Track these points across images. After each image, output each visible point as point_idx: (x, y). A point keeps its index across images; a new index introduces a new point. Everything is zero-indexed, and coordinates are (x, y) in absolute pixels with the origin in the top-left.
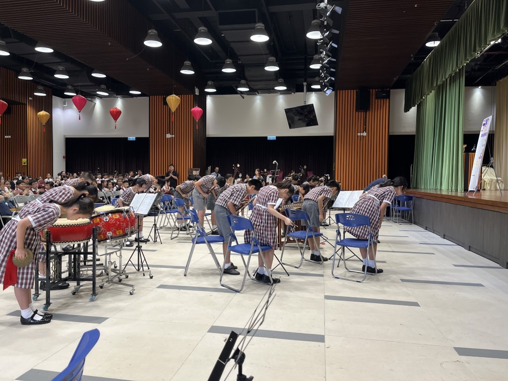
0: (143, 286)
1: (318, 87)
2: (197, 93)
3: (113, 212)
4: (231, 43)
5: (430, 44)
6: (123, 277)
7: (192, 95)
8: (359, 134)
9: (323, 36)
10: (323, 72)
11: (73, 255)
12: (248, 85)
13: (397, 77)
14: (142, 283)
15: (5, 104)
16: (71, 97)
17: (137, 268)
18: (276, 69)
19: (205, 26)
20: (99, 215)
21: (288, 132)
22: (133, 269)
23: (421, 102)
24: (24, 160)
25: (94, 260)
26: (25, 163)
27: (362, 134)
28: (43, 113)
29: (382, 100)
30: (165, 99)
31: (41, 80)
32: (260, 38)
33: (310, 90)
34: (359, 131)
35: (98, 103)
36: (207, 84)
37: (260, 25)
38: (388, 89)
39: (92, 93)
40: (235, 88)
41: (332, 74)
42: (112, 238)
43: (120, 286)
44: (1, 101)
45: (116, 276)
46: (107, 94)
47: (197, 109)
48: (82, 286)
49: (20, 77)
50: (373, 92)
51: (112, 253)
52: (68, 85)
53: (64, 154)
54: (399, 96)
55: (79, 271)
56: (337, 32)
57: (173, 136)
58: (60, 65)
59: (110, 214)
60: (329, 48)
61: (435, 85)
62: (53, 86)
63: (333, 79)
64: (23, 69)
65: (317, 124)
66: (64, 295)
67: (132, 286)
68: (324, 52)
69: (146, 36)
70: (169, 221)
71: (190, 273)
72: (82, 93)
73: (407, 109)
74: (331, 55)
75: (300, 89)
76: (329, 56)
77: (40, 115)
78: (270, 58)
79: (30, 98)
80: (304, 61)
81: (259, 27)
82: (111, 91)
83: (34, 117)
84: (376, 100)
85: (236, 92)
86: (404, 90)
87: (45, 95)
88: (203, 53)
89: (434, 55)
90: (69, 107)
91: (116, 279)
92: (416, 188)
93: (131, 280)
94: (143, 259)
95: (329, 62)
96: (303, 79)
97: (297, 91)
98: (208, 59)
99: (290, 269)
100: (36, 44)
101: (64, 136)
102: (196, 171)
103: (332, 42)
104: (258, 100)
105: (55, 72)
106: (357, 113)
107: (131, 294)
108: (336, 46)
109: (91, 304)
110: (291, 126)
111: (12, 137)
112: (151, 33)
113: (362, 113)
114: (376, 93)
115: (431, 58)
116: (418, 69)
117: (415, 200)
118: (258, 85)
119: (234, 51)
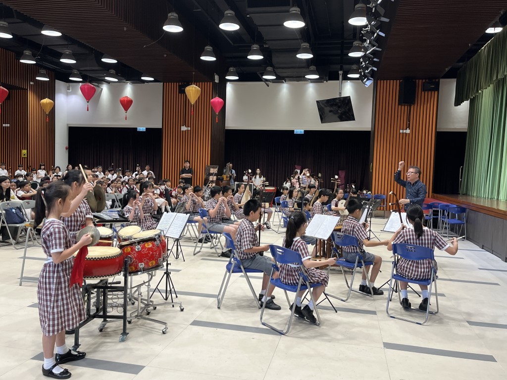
0: (175, 321)
1: (357, 76)
2: (217, 81)
4: (258, 27)
5: (490, 31)
7: (211, 83)
8: (401, 131)
9: (369, 22)
10: (364, 61)
12: (275, 72)
13: (450, 67)
15: (6, 91)
16: (76, 82)
18: (310, 56)
19: (232, 9)
20: (130, 244)
21: (316, 125)
22: (161, 299)
23: (475, 96)
24: (24, 152)
26: (24, 155)
27: (404, 131)
28: (46, 101)
29: (430, 93)
30: (181, 87)
31: (44, 62)
32: (295, 25)
33: (346, 78)
34: (401, 128)
35: (105, 89)
36: (228, 71)
37: (295, 10)
38: (437, 80)
39: (100, 78)
40: (259, 75)
41: (374, 64)
42: (144, 270)
44: (2, 87)
46: (116, 80)
47: (217, 99)
48: (109, 321)
49: (21, 61)
50: (420, 83)
51: (142, 284)
52: (74, 69)
53: (66, 145)
54: (450, 88)
56: (387, 20)
57: (189, 129)
58: (67, 48)
59: (142, 243)
60: (376, 37)
61: (495, 78)
62: (56, 68)
63: (375, 69)
64: (24, 52)
65: (354, 119)
67: (163, 323)
68: (368, 41)
69: (165, 21)
70: (188, 229)
73: (458, 102)
74: (376, 44)
75: (334, 77)
76: (374, 46)
77: (43, 103)
78: (302, 45)
79: (31, 83)
80: (340, 46)
81: (294, 12)
82: (120, 76)
83: (35, 104)
84: (423, 93)
85: (260, 80)
86: (456, 79)
87: (48, 79)
88: (228, 38)
89: (494, 44)
90: (74, 93)
92: (466, 194)
94: (171, 287)
95: (373, 53)
96: (339, 66)
97: (330, 79)
98: (231, 42)
99: (336, 303)
100: (42, 26)
101: (67, 124)
102: (213, 168)
103: (380, 31)
104: (285, 88)
105: (61, 55)
106: (400, 106)
107: (164, 333)
108: (383, 35)
109: (121, 346)
110: (323, 119)
111: (11, 125)
112: (172, 17)
113: (406, 107)
114: (423, 84)
115: (490, 46)
116: (473, 58)
117: (468, 212)
118: (286, 73)
119: (262, 35)
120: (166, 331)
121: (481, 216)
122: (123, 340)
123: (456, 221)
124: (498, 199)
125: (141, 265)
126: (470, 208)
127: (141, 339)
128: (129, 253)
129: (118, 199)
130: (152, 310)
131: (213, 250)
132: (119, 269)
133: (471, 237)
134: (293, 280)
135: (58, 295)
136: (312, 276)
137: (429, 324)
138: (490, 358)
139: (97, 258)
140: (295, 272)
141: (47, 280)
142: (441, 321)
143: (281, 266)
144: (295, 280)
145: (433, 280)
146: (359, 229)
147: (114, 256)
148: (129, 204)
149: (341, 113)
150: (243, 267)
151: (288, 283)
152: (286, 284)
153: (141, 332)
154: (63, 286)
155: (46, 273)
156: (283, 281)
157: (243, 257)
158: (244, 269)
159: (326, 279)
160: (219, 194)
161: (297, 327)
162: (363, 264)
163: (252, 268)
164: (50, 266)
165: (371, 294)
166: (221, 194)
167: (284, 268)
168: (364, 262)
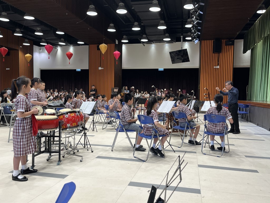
0: (88, 156)
1: (190, 38)
2: (117, 43)
3: (70, 112)
4: (137, 13)
5: (259, 12)
6: (76, 151)
7: (114, 44)
8: (215, 67)
9: (194, 7)
10: (193, 29)
11: (47, 138)
12: (147, 38)
13: (239, 32)
14: (87, 155)
15: (7, 50)
16: (44, 46)
17: (84, 146)
18: (165, 28)
19: (123, 2)
20: (62, 114)
21: (170, 66)
22: (82, 147)
23: (254, 47)
25: (60, 141)
27: (216, 67)
28: (28, 55)
29: (229, 46)
30: (98, 47)
31: (27, 36)
32: (155, 9)
33: (185, 40)
34: (215, 65)
35: (59, 49)
36: (123, 37)
38: (233, 40)
39: (56, 44)
40: (139, 39)
41: (199, 31)
42: (70, 127)
43: (74, 156)
44: (4, 48)
45: (71, 150)
46: (64, 44)
47: (117, 52)
48: (52, 156)
49: (15, 34)
50: (224, 41)
51: (70, 137)
52: (43, 38)
54: (240, 44)
55: (51, 147)
56: (203, 4)
57: (103, 68)
58: (38, 27)
59: (69, 113)
60: (198, 15)
61: (263, 36)
62: (34, 39)
63: (199, 33)
64: (16, 29)
65: (189, 61)
66: (42, 161)
67: (81, 156)
68: (195, 17)
69: (88, 9)
71: (115, 150)
72: (51, 44)
73: (245, 52)
74: (199, 18)
75: (178, 40)
76: (197, 19)
77: (26, 56)
78: (161, 21)
79: (21, 47)
80: (181, 23)
81: (155, 3)
82: (67, 42)
83: (22, 57)
84: (226, 47)
85: (140, 42)
86: (243, 40)
87: (29, 45)
88: (121, 19)
89: (262, 19)
90: (43, 52)
91: (72, 152)
92: (250, 100)
93: (80, 153)
94: (87, 141)
95: (197, 23)
96: (181, 34)
97: (177, 41)
98: (124, 22)
99: (175, 148)
100: (24, 14)
101: (40, 68)
102: (116, 89)
103: (200, 11)
104: (153, 47)
105: (35, 31)
106: (214, 54)
107: (81, 161)
108: (202, 13)
109: (58, 167)
110: (173, 61)
111: (10, 69)
112: (91, 7)
113: (217, 54)
114: (226, 42)
115: (260, 20)
116: (252, 27)
117: (250, 107)
118: (153, 38)
119: (139, 17)
120: (82, 160)
121: (257, 108)
122: (58, 164)
123: (244, 112)
124: (266, 101)
125: (68, 125)
126: (251, 105)
127: (69, 164)
128: (62, 119)
131: (113, 127)
132: (56, 126)
133: (252, 120)
134: (150, 133)
135: (23, 136)
136: (160, 131)
137: (223, 157)
138: (256, 171)
139: (43, 119)
140: (151, 129)
141: (17, 128)
142: (230, 156)
143: (144, 126)
144: (151, 133)
145: (226, 134)
146: (186, 110)
147: (53, 119)
149: (183, 59)
150: (125, 129)
151: (147, 135)
152: (146, 135)
153: (69, 161)
154: (26, 131)
155: (17, 124)
156: (145, 134)
157: (124, 124)
158: (125, 130)
159: (168, 133)
160: (115, 97)
161: (153, 158)
162: (190, 128)
163: (129, 129)
164: (19, 121)
165: (194, 144)
166: (116, 97)
167: (145, 127)
168: (190, 127)
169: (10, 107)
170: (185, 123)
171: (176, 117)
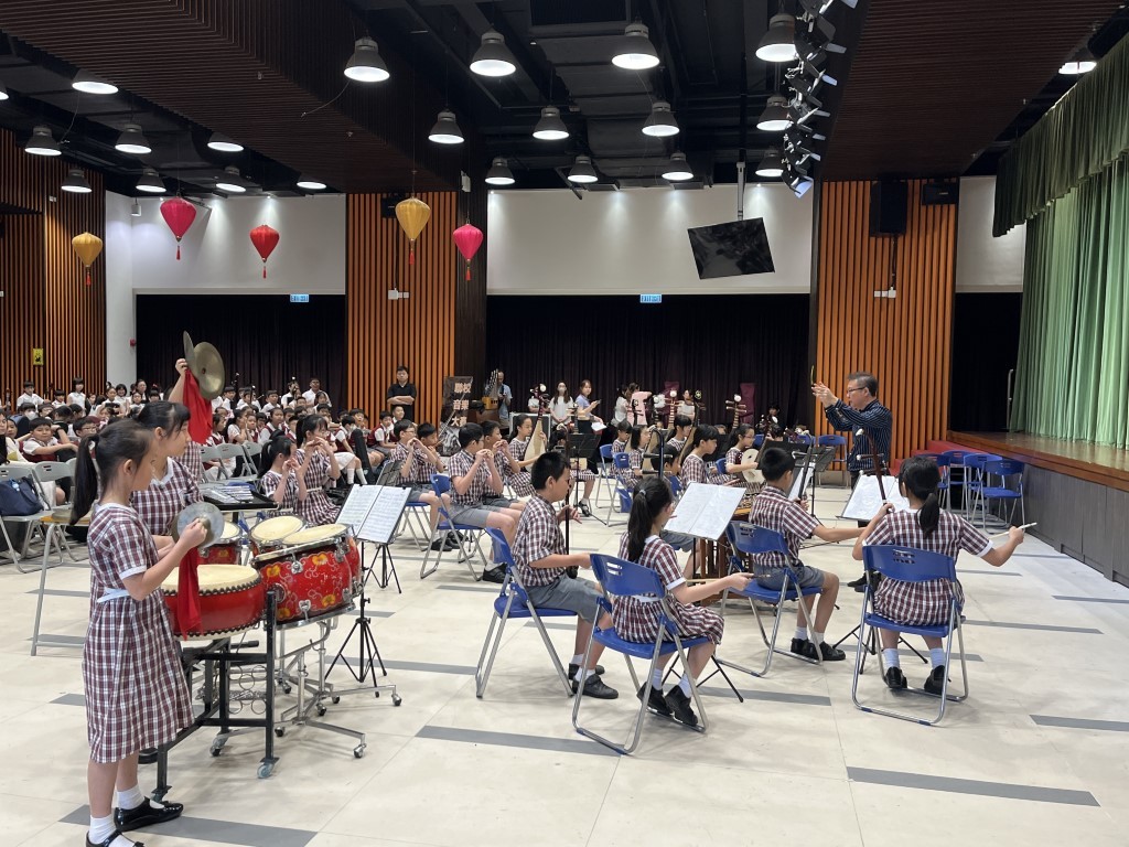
0: (380, 728)
1: (777, 173)
2: (466, 188)
3: (311, 550)
4: (557, 68)
5: (1069, 69)
6: (328, 701)
7: (454, 194)
8: (877, 294)
10: (791, 139)
12: (595, 168)
13: (981, 152)
14: (378, 720)
16: (152, 195)
18: (673, 130)
19: (497, 29)
20: (278, 558)
21: (688, 282)
22: (350, 678)
23: (1039, 214)
24: (37, 353)
25: (271, 675)
26: (38, 360)
27: (884, 294)
28: (85, 238)
29: (938, 208)
31: (78, 153)
32: (635, 62)
33: (752, 178)
34: (877, 286)
35: (216, 208)
36: (490, 167)
37: (637, 29)
38: (954, 180)
39: (205, 186)
40: (561, 174)
41: (814, 146)
42: (310, 615)
46: (240, 189)
47: (468, 230)
49: (29, 150)
50: (915, 186)
52: (147, 167)
53: (131, 334)
54: (982, 196)
56: (841, 50)
57: (406, 295)
58: (131, 120)
59: (305, 555)
60: (816, 88)
61: (1081, 174)
62: (108, 167)
63: (817, 157)
64: (35, 129)
65: (772, 270)
67: (359, 735)
68: (800, 95)
69: (348, 56)
70: (407, 520)
71: (490, 690)
73: (1000, 229)
74: (816, 102)
75: (725, 175)
76: (812, 106)
77: (78, 244)
78: (655, 105)
79: (51, 199)
80: (739, 106)
81: (635, 34)
82: (250, 180)
83: (59, 244)
84: (923, 208)
85: (563, 184)
86: (995, 178)
87: (89, 190)
88: (489, 95)
89: (1079, 98)
90: (148, 219)
92: (1023, 432)
93: (347, 709)
94: (373, 651)
95: (812, 121)
96: (736, 152)
97: (719, 180)
98: (496, 102)
99: (741, 680)
100: (74, 73)
101: (133, 290)
102: (462, 382)
103: (825, 73)
104: (618, 203)
105: (117, 136)
106: (873, 239)
107: (357, 756)
108: (834, 82)
110: (703, 270)
111: (8, 294)
112: (363, 48)
113: (887, 240)
114: (924, 189)
115: (1069, 104)
116: (1033, 129)
117: (1029, 471)
118: (618, 168)
119: (564, 86)
120: (361, 751)
121: (1056, 480)
122: (265, 775)
123: (1002, 491)
124: (1093, 441)
125: (305, 606)
126: (1033, 462)
127: (306, 772)
128: (277, 579)
129: (250, 455)
130: (330, 705)
131: (465, 567)
132: (254, 616)
134: (643, 630)
135: (127, 673)
136: (686, 623)
137: (946, 724)
138: (1085, 799)
140: (648, 613)
141: (103, 639)
142: (973, 717)
143: (616, 601)
144: (649, 631)
145: (955, 626)
147: (244, 586)
148: (274, 467)
149: (743, 256)
150: (533, 603)
151: (634, 638)
152: (629, 641)
153: (305, 756)
154: (139, 651)
155: (101, 623)
156: (623, 635)
157: (532, 582)
158: (535, 608)
159: (716, 628)
160: (477, 441)
161: (655, 736)
162: (800, 594)
163: (552, 606)
164: (109, 609)
165: (817, 658)
166: (481, 443)
167: (623, 605)
168: (802, 588)
169: (25, 486)
170: (778, 571)
171: (741, 545)
